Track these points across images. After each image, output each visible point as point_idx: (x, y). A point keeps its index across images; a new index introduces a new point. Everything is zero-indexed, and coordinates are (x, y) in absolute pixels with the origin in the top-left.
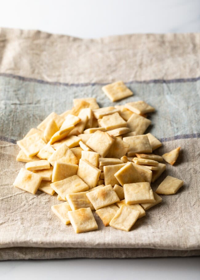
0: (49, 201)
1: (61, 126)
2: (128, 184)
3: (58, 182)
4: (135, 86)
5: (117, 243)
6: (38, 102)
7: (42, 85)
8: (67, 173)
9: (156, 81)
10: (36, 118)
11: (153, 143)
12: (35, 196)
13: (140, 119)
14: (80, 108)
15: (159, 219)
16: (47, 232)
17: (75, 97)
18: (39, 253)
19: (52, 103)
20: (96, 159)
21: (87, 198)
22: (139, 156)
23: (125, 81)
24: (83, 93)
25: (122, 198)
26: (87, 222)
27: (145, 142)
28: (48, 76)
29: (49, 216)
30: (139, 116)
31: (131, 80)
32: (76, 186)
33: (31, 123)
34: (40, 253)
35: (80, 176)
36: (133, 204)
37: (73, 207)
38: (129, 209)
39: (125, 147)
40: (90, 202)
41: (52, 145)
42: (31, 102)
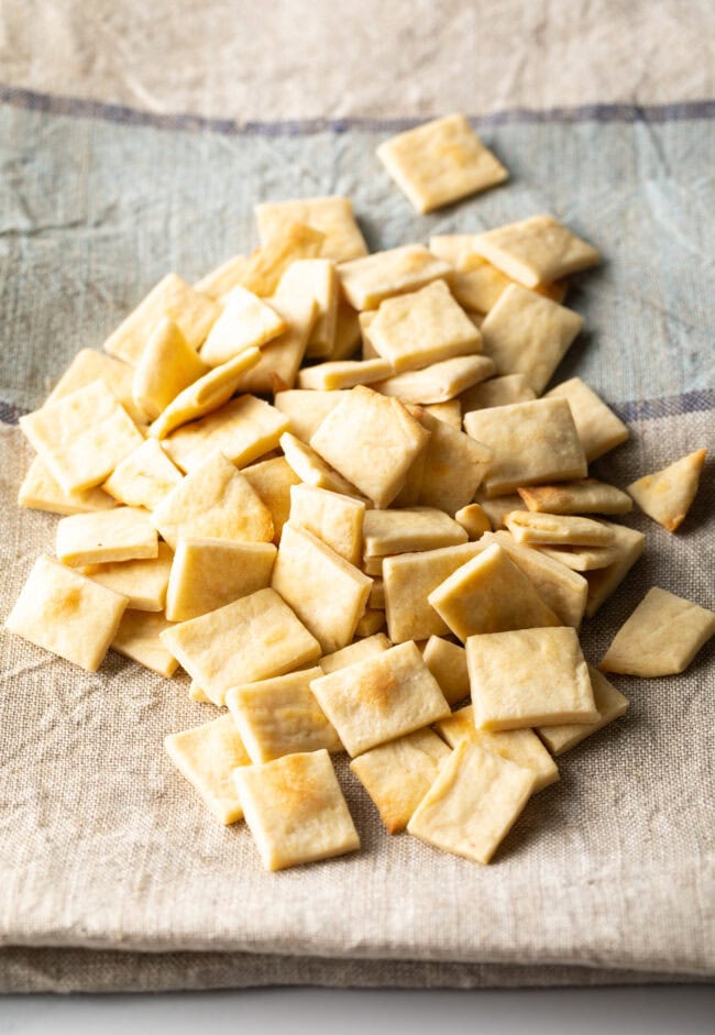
0: (154, 707)
1: (205, 340)
2: (485, 636)
3: (193, 620)
4: (517, 137)
5: (441, 943)
6: (110, 213)
7: (123, 130)
8: (231, 584)
9: (604, 113)
10: (101, 299)
11: (590, 426)
12: (98, 682)
13: (539, 313)
14: (286, 254)
15: (616, 801)
16: (149, 871)
17: (264, 193)
18: (114, 968)
19: (168, 216)
20: (351, 529)
21: (316, 700)
22: (531, 501)
23: (472, 111)
24: (296, 170)
25: (459, 698)
26: (315, 821)
27: (558, 435)
28: (151, 86)
29: (156, 783)
30: (535, 296)
31: (499, 105)
32: (269, 643)
33: (80, 324)
34: (118, 972)
35: (284, 595)
36: (506, 729)
37: (254, 747)
38: (489, 762)
39: (474, 460)
40: (328, 721)
41: (166, 444)
42: (77, 216)
